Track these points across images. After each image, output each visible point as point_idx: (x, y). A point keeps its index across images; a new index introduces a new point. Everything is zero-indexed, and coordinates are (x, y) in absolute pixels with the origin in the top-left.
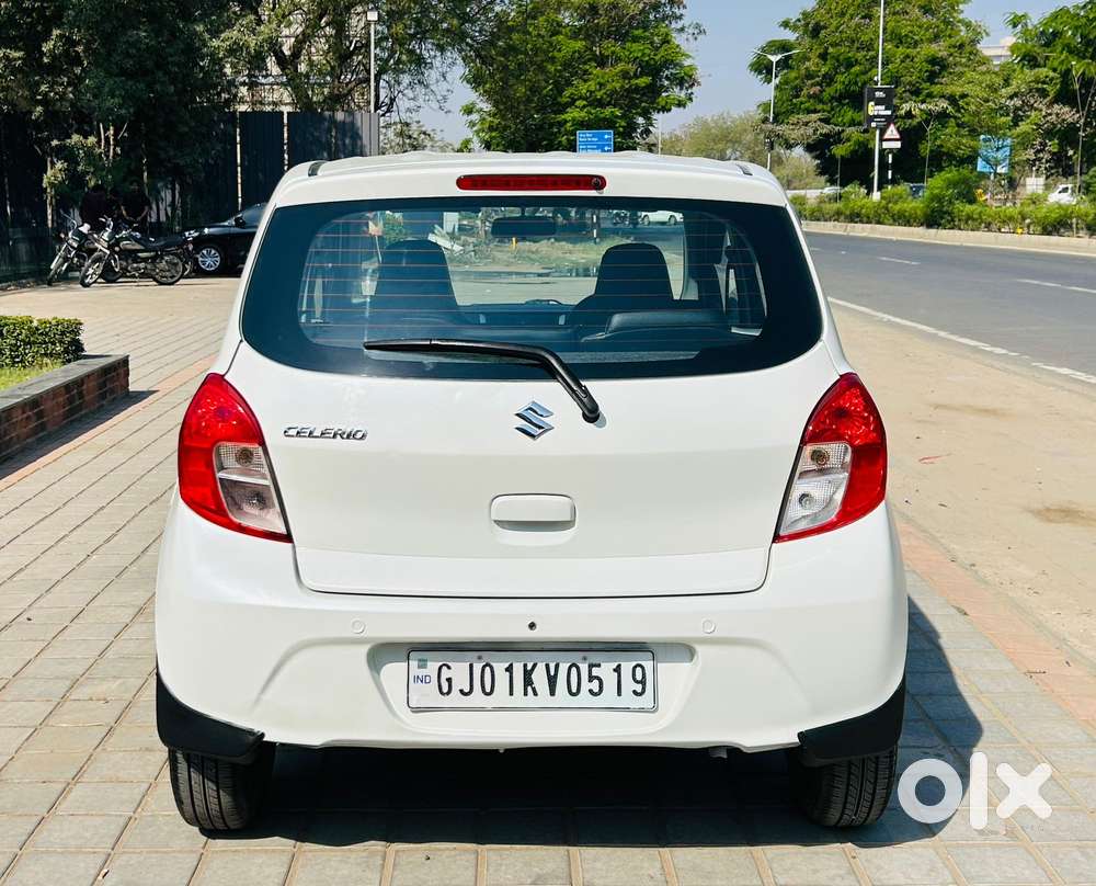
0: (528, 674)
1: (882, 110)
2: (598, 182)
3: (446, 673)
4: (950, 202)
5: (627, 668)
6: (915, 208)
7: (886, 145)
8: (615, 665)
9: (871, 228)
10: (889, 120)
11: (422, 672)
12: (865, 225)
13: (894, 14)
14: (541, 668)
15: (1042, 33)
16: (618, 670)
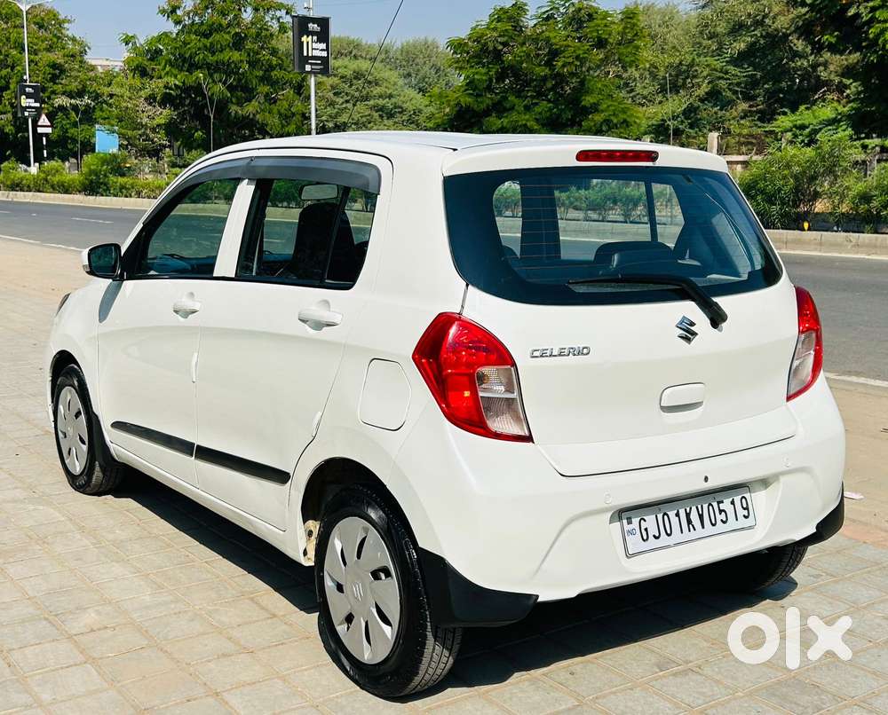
0: (688, 515)
1: (31, 102)
2: (651, 156)
3: (644, 525)
4: (105, 176)
5: (737, 499)
6: (73, 180)
7: (40, 130)
8: (731, 499)
9: (33, 195)
10: (39, 111)
11: (631, 527)
12: (26, 193)
13: (15, 27)
14: (694, 508)
15: (148, 51)
16: (733, 503)
